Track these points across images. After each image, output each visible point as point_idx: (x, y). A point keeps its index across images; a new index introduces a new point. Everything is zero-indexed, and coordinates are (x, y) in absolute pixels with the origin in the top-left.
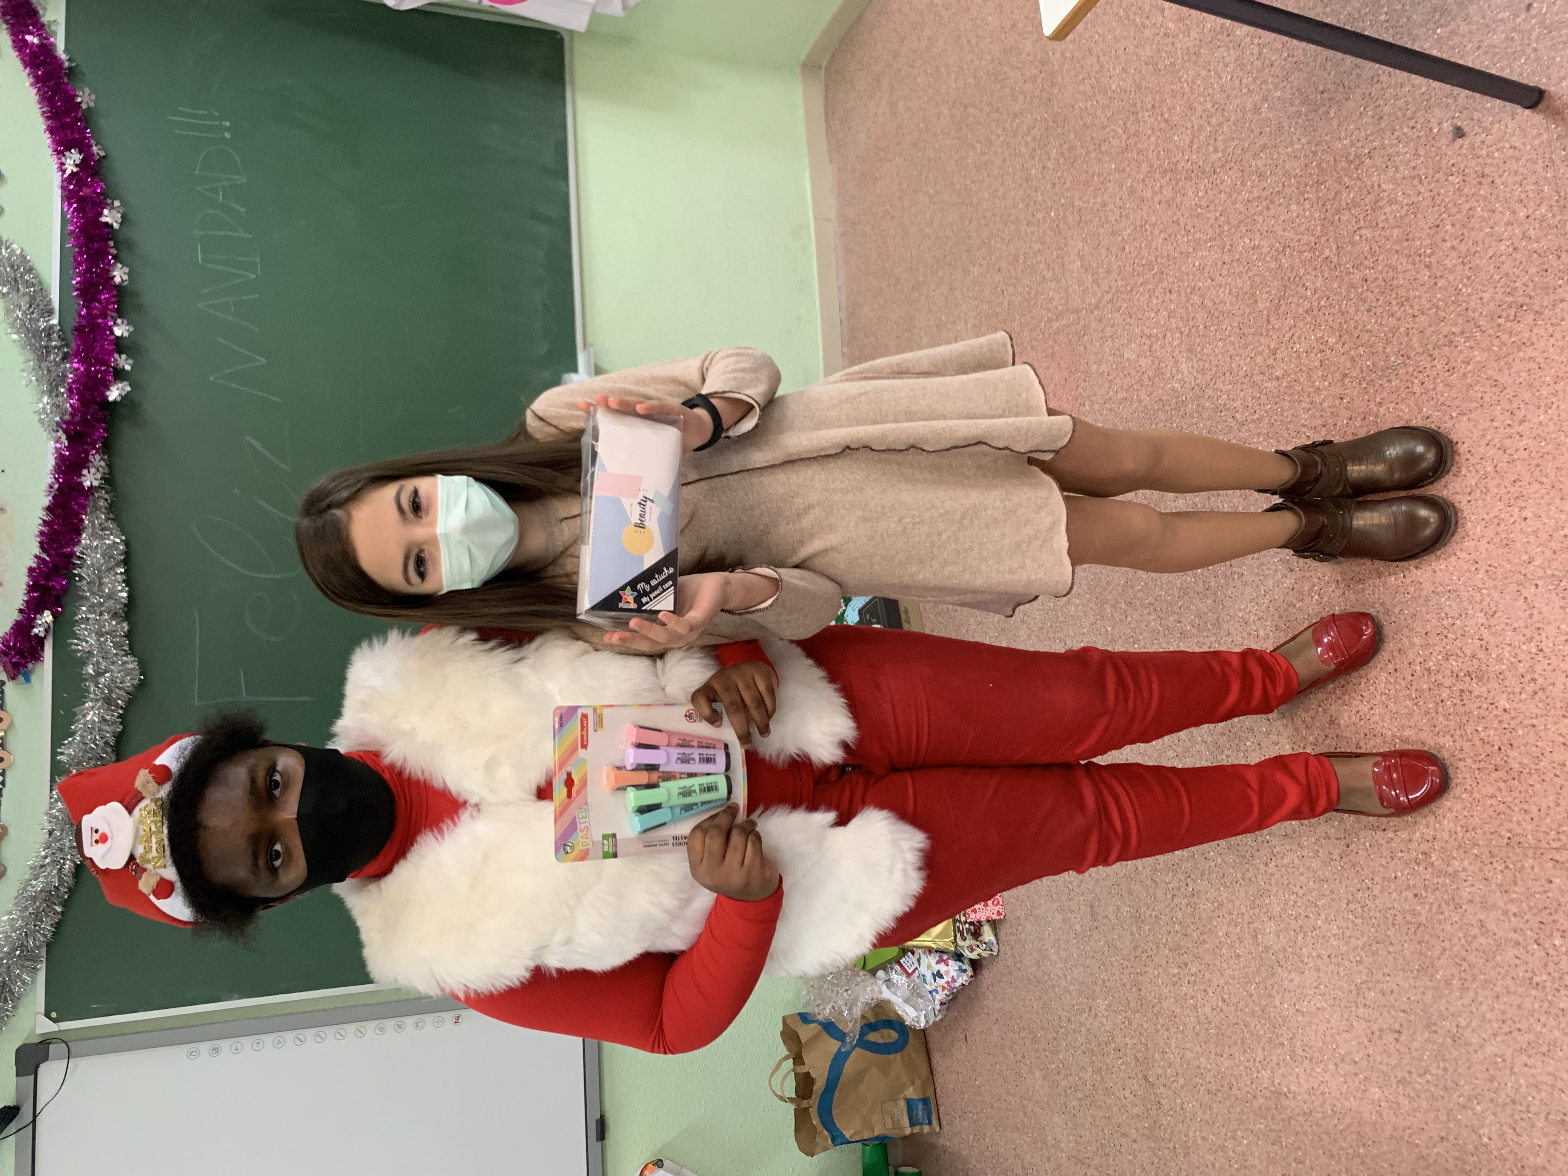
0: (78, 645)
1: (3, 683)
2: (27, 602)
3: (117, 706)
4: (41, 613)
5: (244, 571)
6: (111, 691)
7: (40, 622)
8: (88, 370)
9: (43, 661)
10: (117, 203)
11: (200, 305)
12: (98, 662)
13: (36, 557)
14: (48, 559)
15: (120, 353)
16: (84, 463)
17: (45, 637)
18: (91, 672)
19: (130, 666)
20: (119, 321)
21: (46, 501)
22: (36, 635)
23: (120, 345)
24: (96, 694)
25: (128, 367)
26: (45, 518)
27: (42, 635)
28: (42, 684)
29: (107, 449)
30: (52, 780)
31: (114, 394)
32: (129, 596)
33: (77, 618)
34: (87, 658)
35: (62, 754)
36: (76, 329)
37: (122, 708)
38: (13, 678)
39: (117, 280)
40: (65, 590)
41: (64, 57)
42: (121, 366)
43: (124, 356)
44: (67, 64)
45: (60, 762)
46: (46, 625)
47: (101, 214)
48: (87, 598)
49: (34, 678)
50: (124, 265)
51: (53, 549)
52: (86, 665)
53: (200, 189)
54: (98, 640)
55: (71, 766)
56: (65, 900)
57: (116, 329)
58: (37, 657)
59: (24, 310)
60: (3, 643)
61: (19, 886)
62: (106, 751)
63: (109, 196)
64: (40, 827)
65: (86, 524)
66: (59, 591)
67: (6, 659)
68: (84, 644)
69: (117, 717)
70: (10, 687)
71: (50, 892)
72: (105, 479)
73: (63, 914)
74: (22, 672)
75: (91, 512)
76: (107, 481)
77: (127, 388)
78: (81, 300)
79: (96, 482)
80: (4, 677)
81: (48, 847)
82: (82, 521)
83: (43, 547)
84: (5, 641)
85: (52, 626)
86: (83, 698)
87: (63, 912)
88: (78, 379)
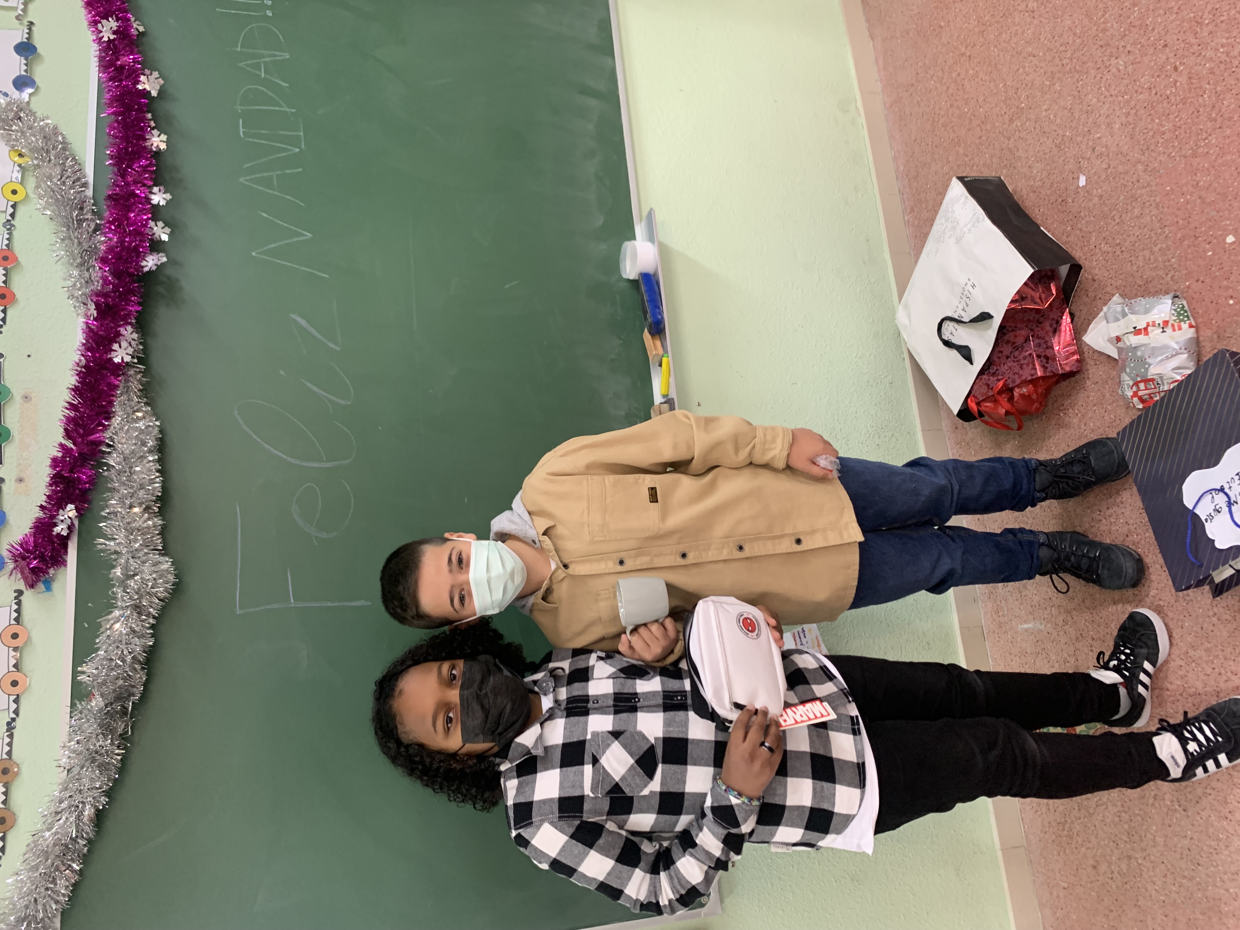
1: (20, 593)
2: (48, 496)
3: (149, 615)
5: (291, 460)
7: (62, 518)
8: (121, 241)
9: (65, 565)
10: (156, 74)
11: (242, 180)
12: (126, 563)
13: (62, 445)
14: (74, 448)
15: (155, 219)
17: (68, 537)
18: (119, 574)
19: (165, 566)
20: (156, 189)
21: (73, 380)
22: (58, 535)
23: (156, 212)
25: (165, 238)
26: (70, 400)
27: (64, 533)
28: (65, 592)
29: (142, 327)
30: (73, 705)
31: (150, 262)
32: (163, 487)
33: (103, 514)
35: (83, 673)
36: (110, 197)
37: (154, 617)
38: (32, 586)
39: (154, 146)
42: (156, 236)
43: (160, 224)
45: (80, 683)
46: (69, 521)
47: (138, 82)
49: (55, 586)
50: (162, 131)
51: (82, 436)
52: (114, 567)
53: (242, 64)
54: (127, 537)
55: (93, 687)
56: (84, 855)
57: (153, 197)
58: (58, 560)
59: (55, 180)
60: (21, 545)
61: (30, 839)
62: (135, 670)
63: (148, 65)
64: (56, 763)
65: (117, 408)
66: (86, 483)
67: (24, 563)
68: (112, 543)
69: (149, 628)
70: (28, 597)
71: (66, 846)
72: (138, 358)
73: (81, 872)
74: (43, 579)
75: (122, 394)
76: (141, 361)
77: (165, 259)
78: (116, 169)
79: (128, 359)
80: (21, 585)
81: (66, 789)
82: (111, 403)
83: (68, 434)
84: (23, 544)
85: (76, 523)
86: (110, 607)
87: (80, 869)
88: (110, 250)
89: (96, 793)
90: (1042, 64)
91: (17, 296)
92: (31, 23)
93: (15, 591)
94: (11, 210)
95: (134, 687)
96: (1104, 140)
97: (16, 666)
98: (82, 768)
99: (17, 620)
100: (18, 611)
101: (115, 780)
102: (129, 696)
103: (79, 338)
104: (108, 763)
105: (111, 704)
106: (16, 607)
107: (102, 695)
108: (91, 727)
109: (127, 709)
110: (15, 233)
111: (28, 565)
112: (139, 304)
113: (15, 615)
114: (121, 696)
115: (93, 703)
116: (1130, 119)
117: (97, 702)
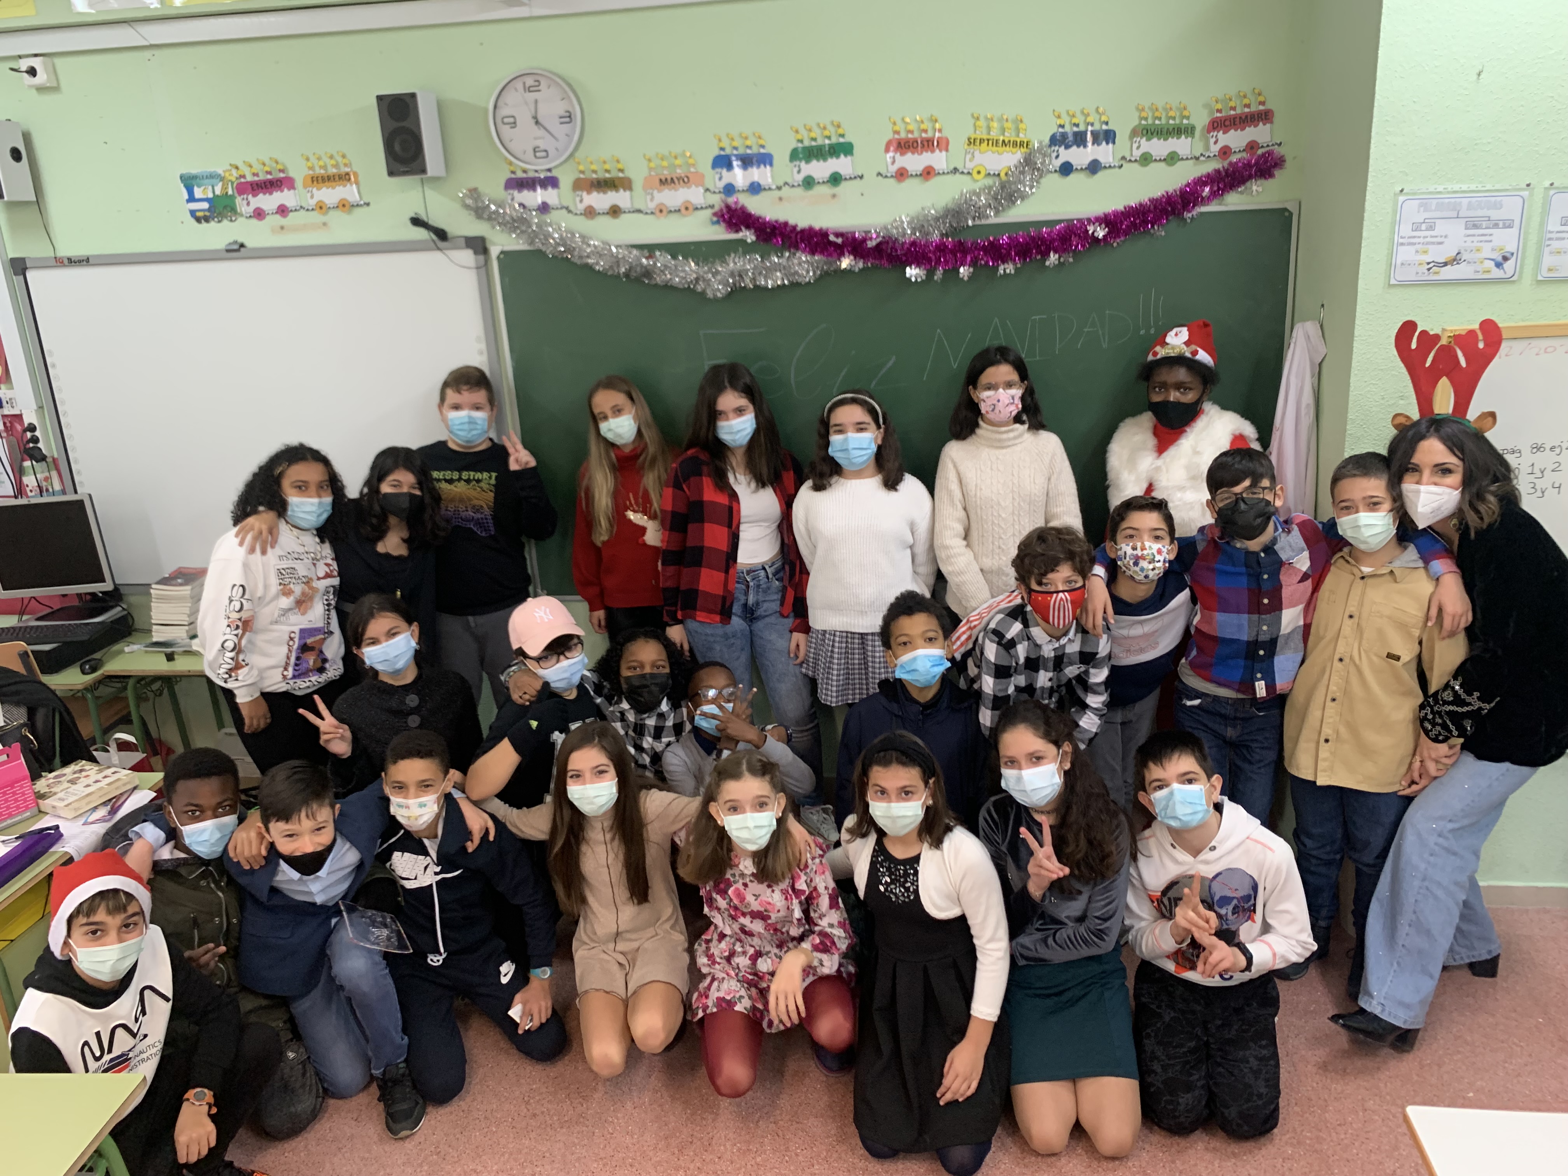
0: (731, 256)
2: (765, 221)
3: (694, 285)
4: (755, 233)
5: (795, 360)
6: (703, 281)
8: (931, 251)
9: (727, 233)
11: (996, 320)
15: (947, 271)
16: (859, 257)
18: (715, 268)
19: (719, 293)
20: (970, 269)
23: (952, 271)
24: (701, 271)
31: (914, 271)
33: (751, 256)
34: (724, 265)
35: (661, 251)
37: (693, 289)
38: (716, 214)
40: (771, 247)
41: (1194, 213)
43: (945, 274)
44: (1188, 215)
45: (655, 250)
48: (766, 261)
49: (715, 227)
52: (719, 264)
55: (652, 257)
56: (570, 261)
58: (729, 229)
60: (740, 207)
66: (770, 244)
67: (729, 209)
69: (687, 286)
74: (720, 220)
80: (717, 208)
86: (700, 262)
88: (925, 244)
91: (903, 184)
92: (1121, 167)
93: (713, 205)
94: (965, 171)
95: (655, 280)
97: (670, 210)
99: (697, 209)
100: (701, 208)
101: (605, 274)
102: (649, 279)
105: (645, 271)
106: (704, 206)
107: (649, 266)
109: (642, 279)
110: (950, 175)
111: (727, 211)
113: (699, 206)
114: (648, 275)
115: (642, 260)
117: (644, 263)
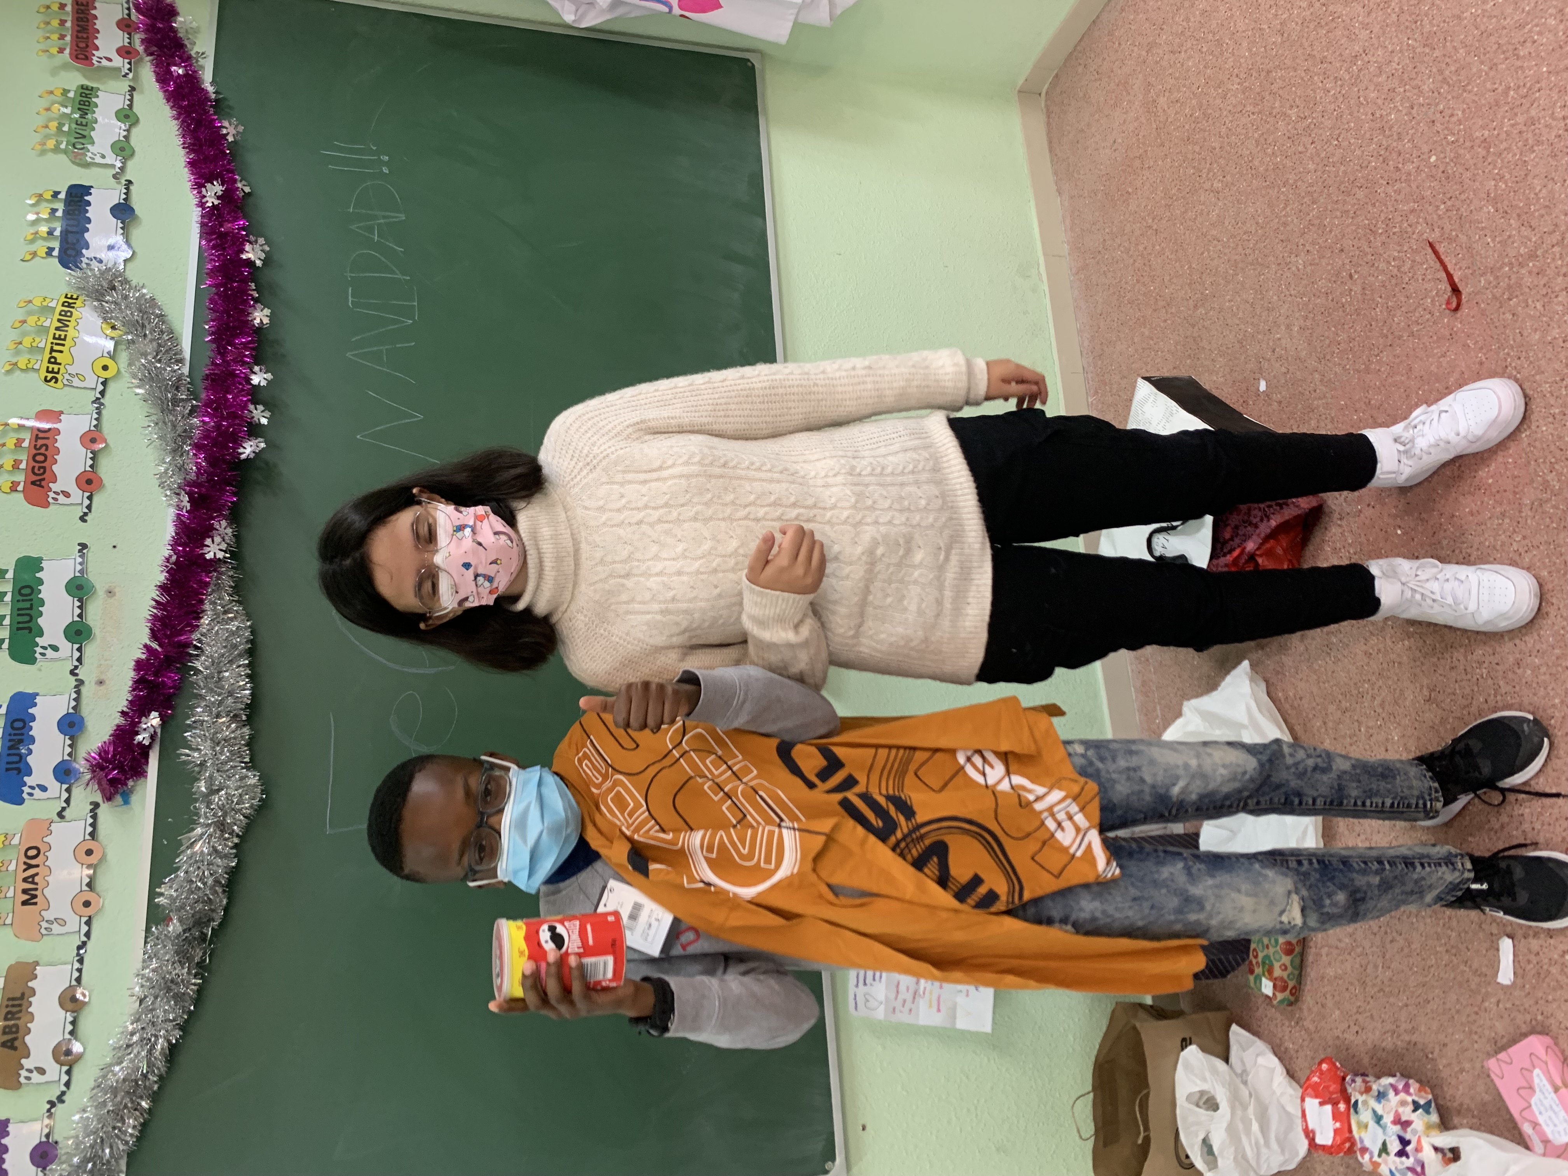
0: (188, 755)
1: (96, 805)
2: (131, 702)
3: (232, 833)
4: (147, 715)
5: (391, 665)
6: (225, 815)
7: (144, 726)
8: (218, 426)
9: (146, 777)
10: (261, 241)
11: (348, 354)
12: (211, 777)
13: (146, 646)
14: (159, 649)
15: (255, 403)
16: (208, 531)
17: (150, 746)
18: (203, 789)
20: (256, 369)
21: (161, 577)
22: (140, 743)
23: (255, 395)
24: (207, 818)
25: (264, 421)
26: (158, 598)
27: (146, 742)
28: (143, 808)
29: (236, 518)
30: (148, 930)
31: (248, 449)
32: (252, 694)
33: (188, 722)
34: (199, 772)
35: (162, 894)
36: (207, 377)
37: (238, 836)
38: (109, 798)
39: (257, 322)
40: (178, 687)
41: (211, 89)
42: (256, 419)
43: (261, 408)
44: (213, 96)
45: (158, 905)
46: (152, 730)
47: (242, 251)
48: (202, 697)
49: (134, 798)
50: (266, 306)
51: (167, 637)
52: (198, 780)
53: (353, 227)
54: (213, 749)
55: (171, 911)
56: (154, 1092)
57: (253, 377)
58: (139, 772)
59: (150, 358)
60: (100, 755)
61: (98, 1073)
62: (216, 892)
63: (253, 232)
64: (129, 992)
65: (207, 606)
66: (170, 688)
67: (102, 774)
68: (196, 754)
69: (232, 848)
70: (104, 810)
71: (136, 1081)
72: (231, 552)
73: (150, 1111)
74: (121, 791)
75: (213, 591)
76: (234, 555)
77: (263, 445)
78: (214, 346)
79: (220, 555)
80: (98, 797)
81: (138, 1020)
82: (202, 602)
83: (154, 635)
84: (103, 752)
85: (159, 731)
86: (191, 824)
87: (150, 1109)
88: (206, 435)
89: (169, 1026)
90: (1227, 251)
91: (105, 481)
92: (130, 182)
93: (91, 803)
94: (100, 388)
95: (213, 911)
96: (1283, 341)
97: (89, 885)
98: (156, 998)
99: (93, 835)
100: (94, 825)
101: (190, 1013)
102: (209, 921)
103: (169, 531)
104: (184, 994)
105: (190, 929)
106: (91, 821)
107: (180, 920)
108: (168, 952)
109: (206, 935)
110: (104, 412)
111: (106, 776)
112: (234, 494)
113: (89, 829)
114: (200, 921)
115: (171, 929)
116: (1308, 323)
117: (174, 927)
